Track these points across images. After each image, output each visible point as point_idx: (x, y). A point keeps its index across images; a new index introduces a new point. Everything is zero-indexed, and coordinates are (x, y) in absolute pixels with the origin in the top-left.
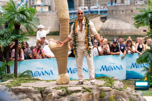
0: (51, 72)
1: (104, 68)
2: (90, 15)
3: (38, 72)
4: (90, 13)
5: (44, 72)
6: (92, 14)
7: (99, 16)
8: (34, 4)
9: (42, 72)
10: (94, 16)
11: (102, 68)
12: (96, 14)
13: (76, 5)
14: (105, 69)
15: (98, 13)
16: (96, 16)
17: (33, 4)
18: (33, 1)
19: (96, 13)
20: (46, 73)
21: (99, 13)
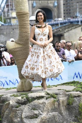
0: (17, 81)
1: (77, 75)
2: (70, 26)
3: (2, 82)
4: (69, 24)
5: (8, 82)
6: (72, 25)
7: (80, 26)
8: (9, 16)
9: (6, 82)
10: (74, 27)
11: (75, 75)
12: (77, 25)
13: (55, 16)
14: (79, 76)
15: (78, 23)
16: (77, 26)
17: (7, 16)
18: (8, 14)
19: (76, 23)
20: (10, 83)
21: (80, 23)
